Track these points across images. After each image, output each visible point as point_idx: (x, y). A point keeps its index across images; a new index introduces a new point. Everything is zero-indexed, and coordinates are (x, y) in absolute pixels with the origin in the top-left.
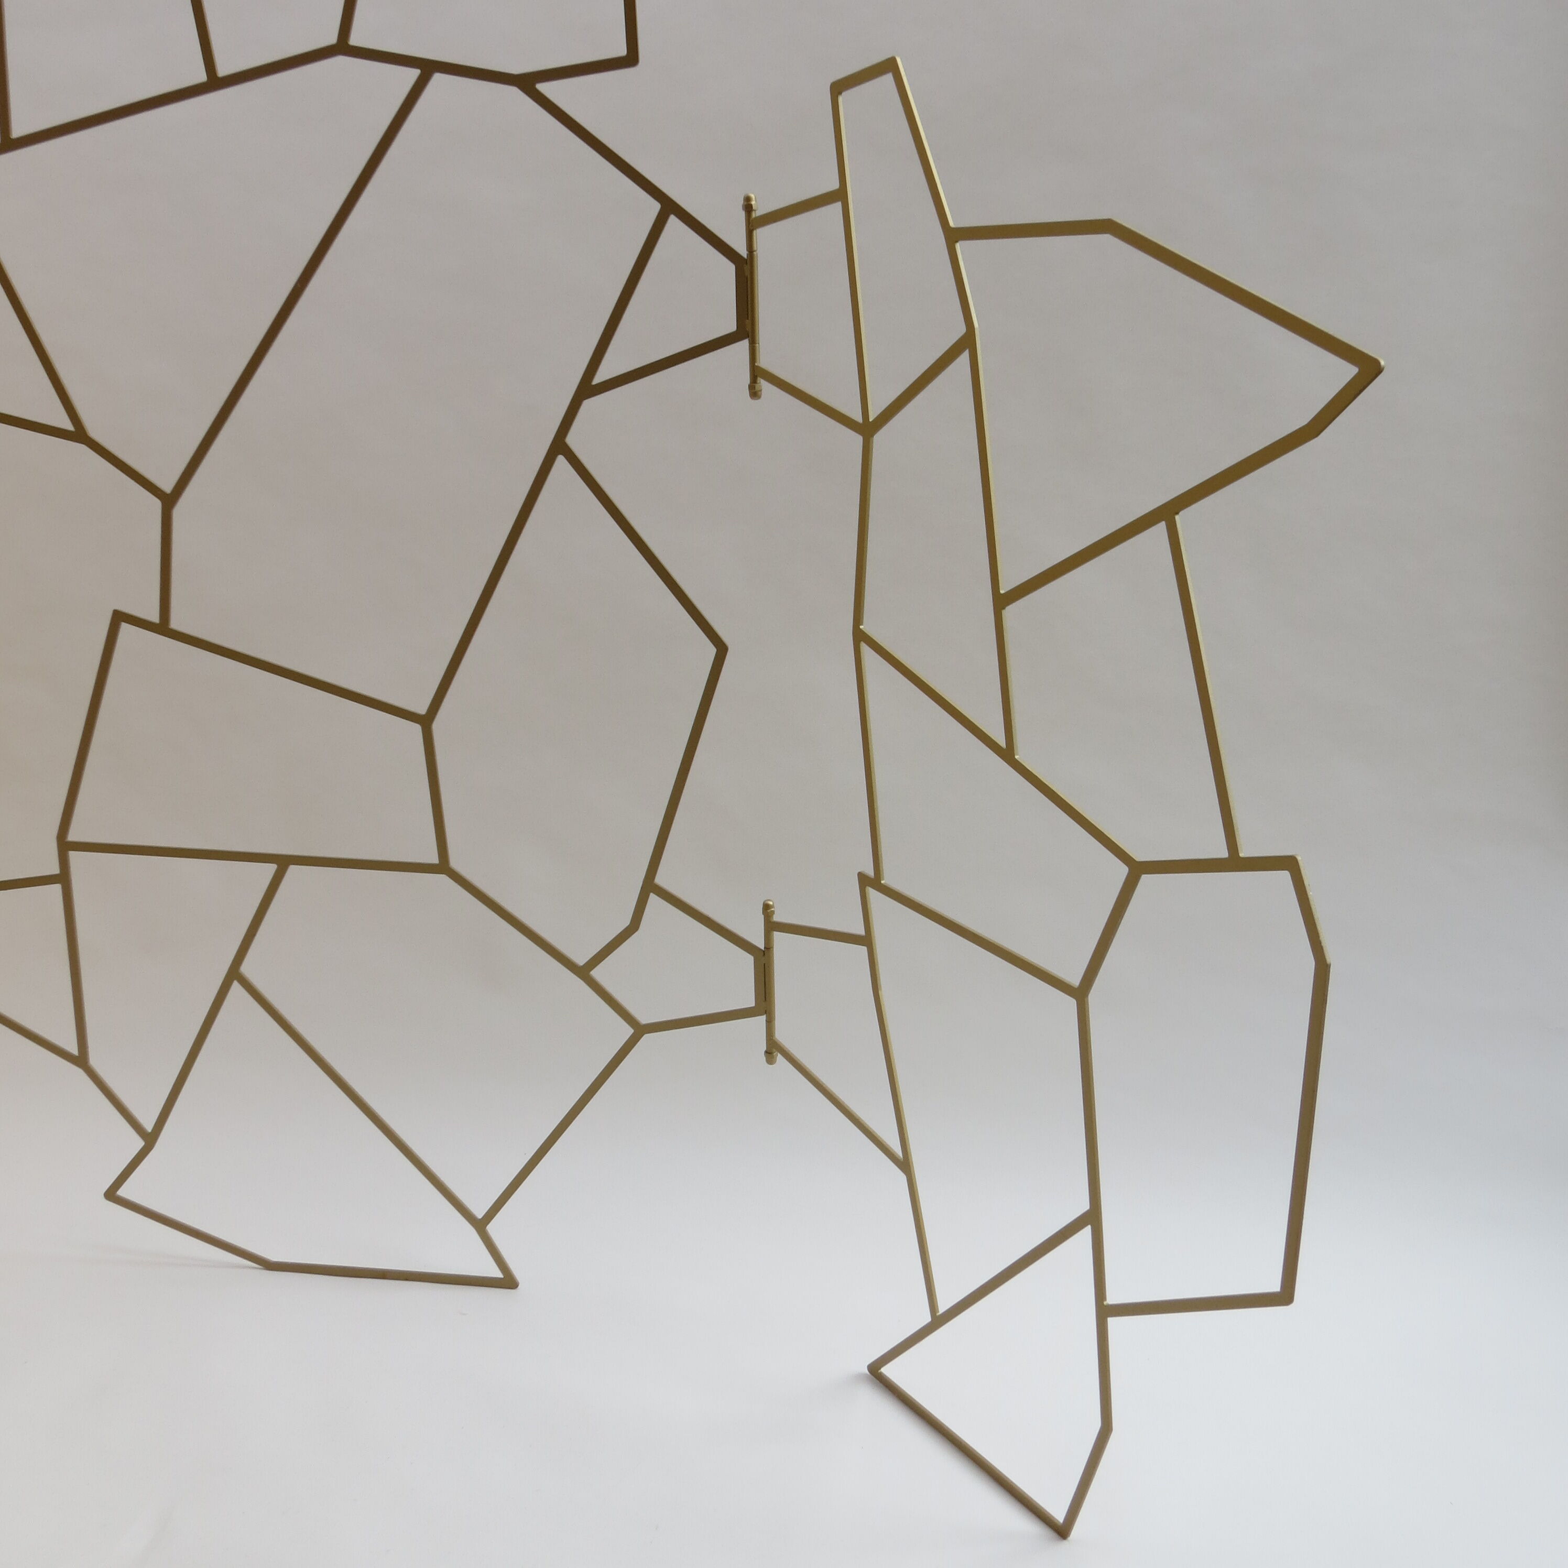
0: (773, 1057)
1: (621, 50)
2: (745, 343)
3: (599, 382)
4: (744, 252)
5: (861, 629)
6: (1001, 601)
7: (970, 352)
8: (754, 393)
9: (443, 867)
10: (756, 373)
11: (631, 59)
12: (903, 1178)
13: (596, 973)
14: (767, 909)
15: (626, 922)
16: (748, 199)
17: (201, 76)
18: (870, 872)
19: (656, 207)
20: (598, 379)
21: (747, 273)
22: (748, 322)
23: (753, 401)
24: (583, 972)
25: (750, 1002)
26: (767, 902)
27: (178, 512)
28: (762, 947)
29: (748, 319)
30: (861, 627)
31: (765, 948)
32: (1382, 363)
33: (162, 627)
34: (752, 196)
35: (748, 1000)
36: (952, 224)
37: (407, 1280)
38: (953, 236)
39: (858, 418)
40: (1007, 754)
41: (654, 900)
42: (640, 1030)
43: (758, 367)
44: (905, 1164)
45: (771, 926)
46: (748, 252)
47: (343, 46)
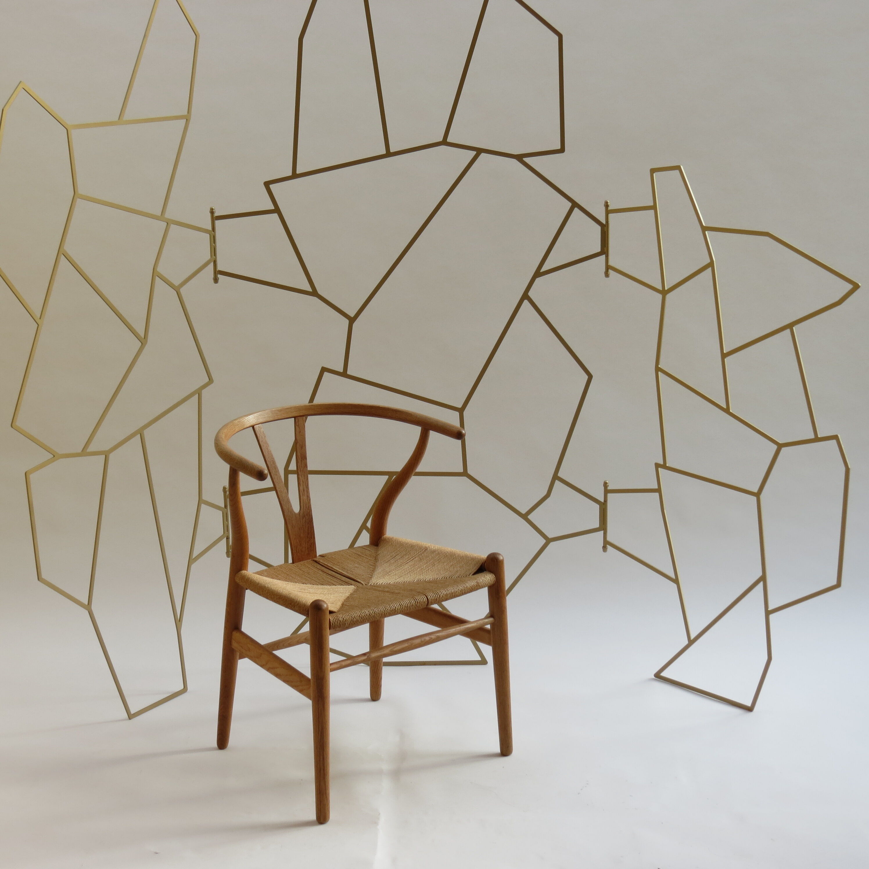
0: (607, 549)
1: (559, 147)
2: (604, 257)
3: (544, 271)
4: (604, 222)
5: (659, 367)
6: (724, 356)
7: (712, 268)
8: (607, 275)
9: (465, 473)
10: (608, 267)
11: (562, 150)
12: (675, 586)
13: (530, 517)
14: (605, 484)
15: (545, 493)
16: (606, 203)
17: (384, 152)
18: (662, 462)
19: (569, 204)
20: (542, 270)
21: (606, 230)
22: (606, 249)
23: (606, 278)
24: (525, 517)
25: (597, 525)
26: (605, 482)
27: (355, 325)
28: (603, 501)
29: (605, 247)
30: (659, 366)
31: (604, 501)
32: (860, 284)
33: (344, 374)
34: (608, 201)
35: (596, 524)
36: (704, 224)
37: (435, 665)
38: (704, 229)
39: (660, 288)
40: (727, 410)
41: (557, 482)
42: (549, 541)
43: (609, 266)
44: (676, 581)
45: (607, 491)
46: (606, 222)
47: (444, 142)
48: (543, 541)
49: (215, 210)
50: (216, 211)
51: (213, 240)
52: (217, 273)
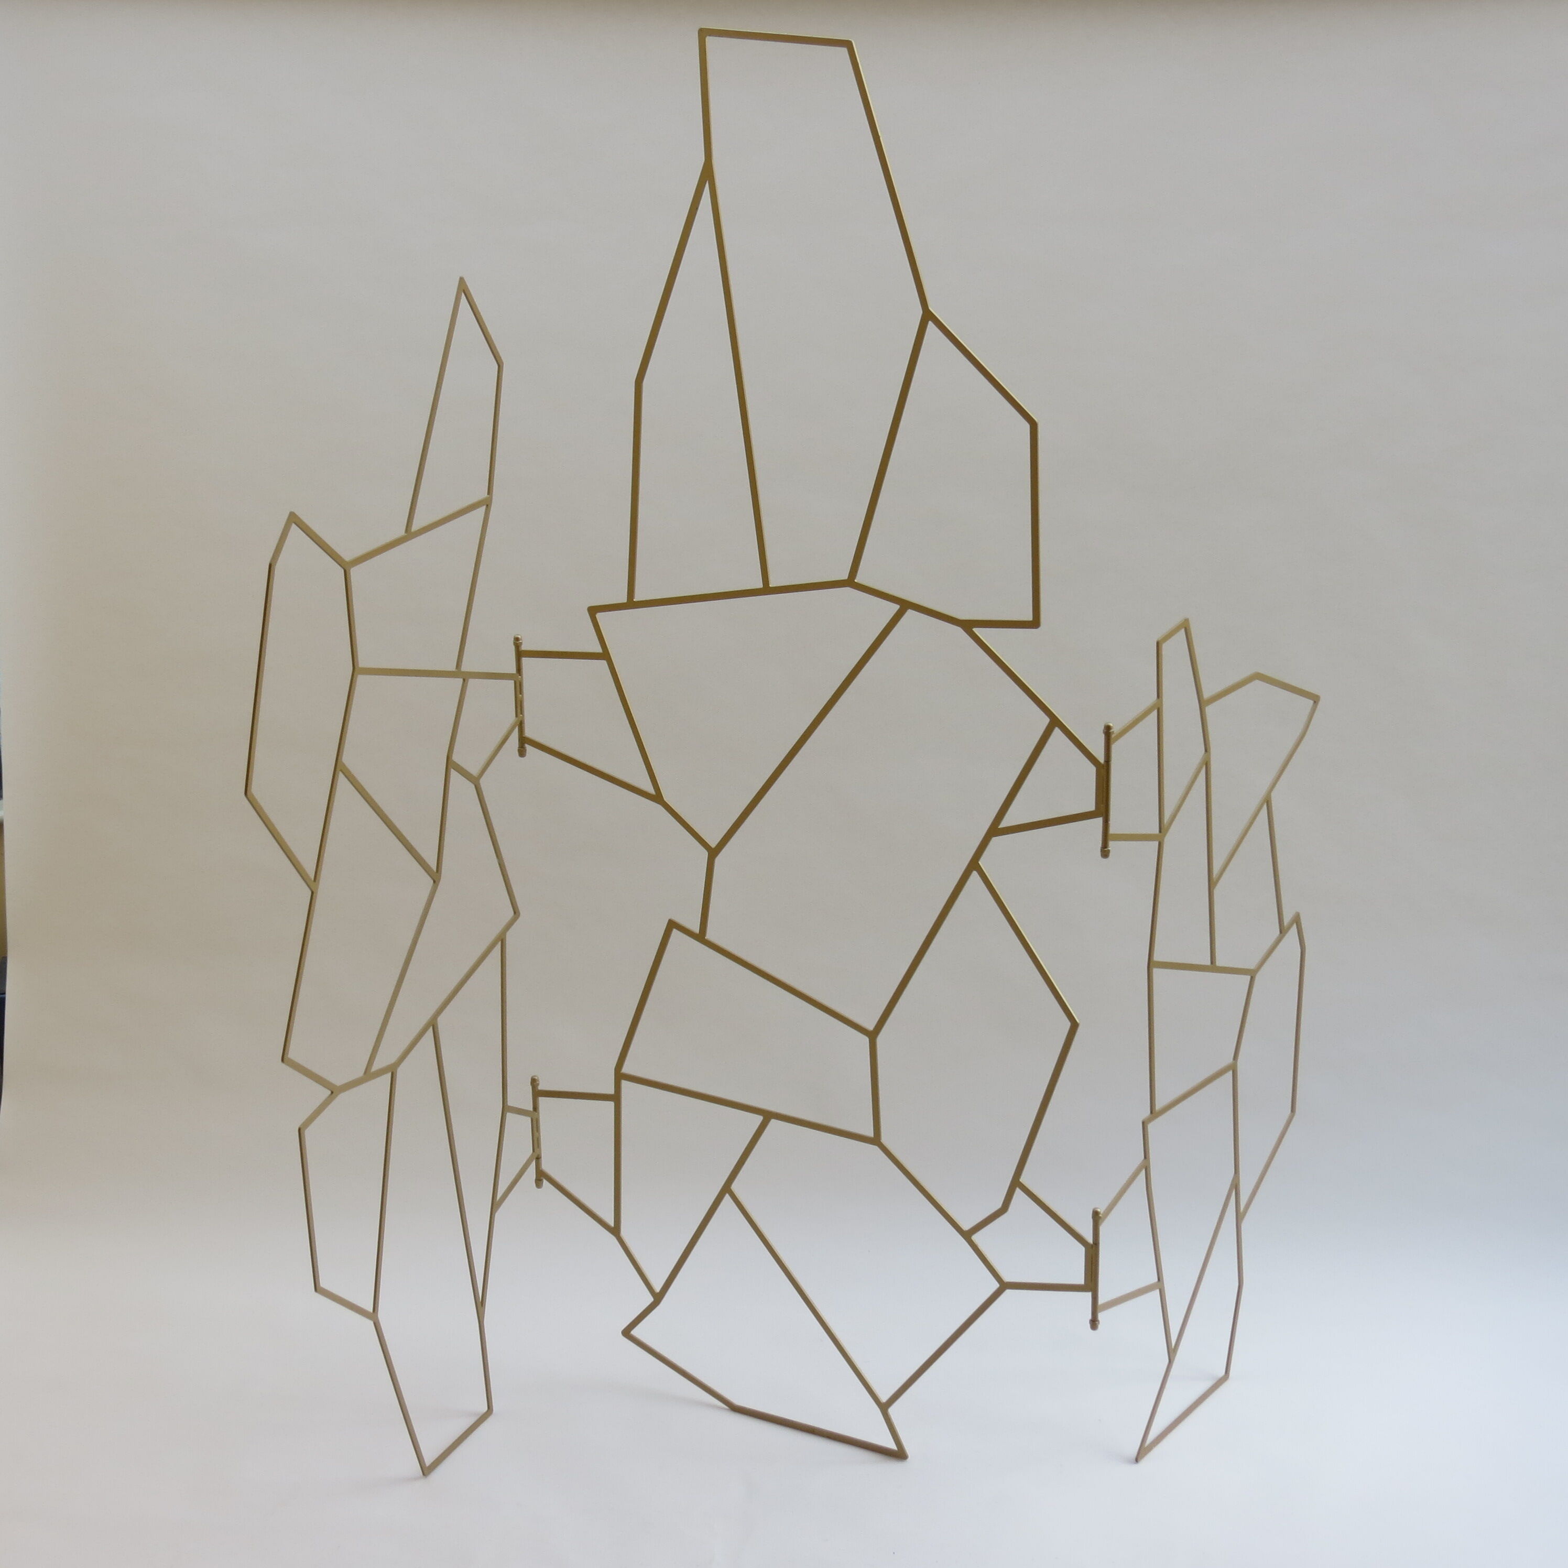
0: (1094, 1327)
1: (1030, 618)
2: (1101, 819)
3: (1003, 827)
4: (1102, 760)
8: (1105, 854)
10: (1107, 836)
11: (1035, 623)
16: (1107, 725)
19: (1046, 720)
21: (1104, 776)
28: (1091, 1242)
29: (1103, 804)
31: (1093, 1243)
33: (700, 937)
34: (1109, 723)
37: (829, 1438)
38: (1204, 705)
42: (1004, 1286)
43: (1109, 833)
46: (1105, 761)
47: (850, 582)
48: (995, 1285)
49: (521, 640)
50: (523, 642)
51: (519, 689)
52: (524, 742)
